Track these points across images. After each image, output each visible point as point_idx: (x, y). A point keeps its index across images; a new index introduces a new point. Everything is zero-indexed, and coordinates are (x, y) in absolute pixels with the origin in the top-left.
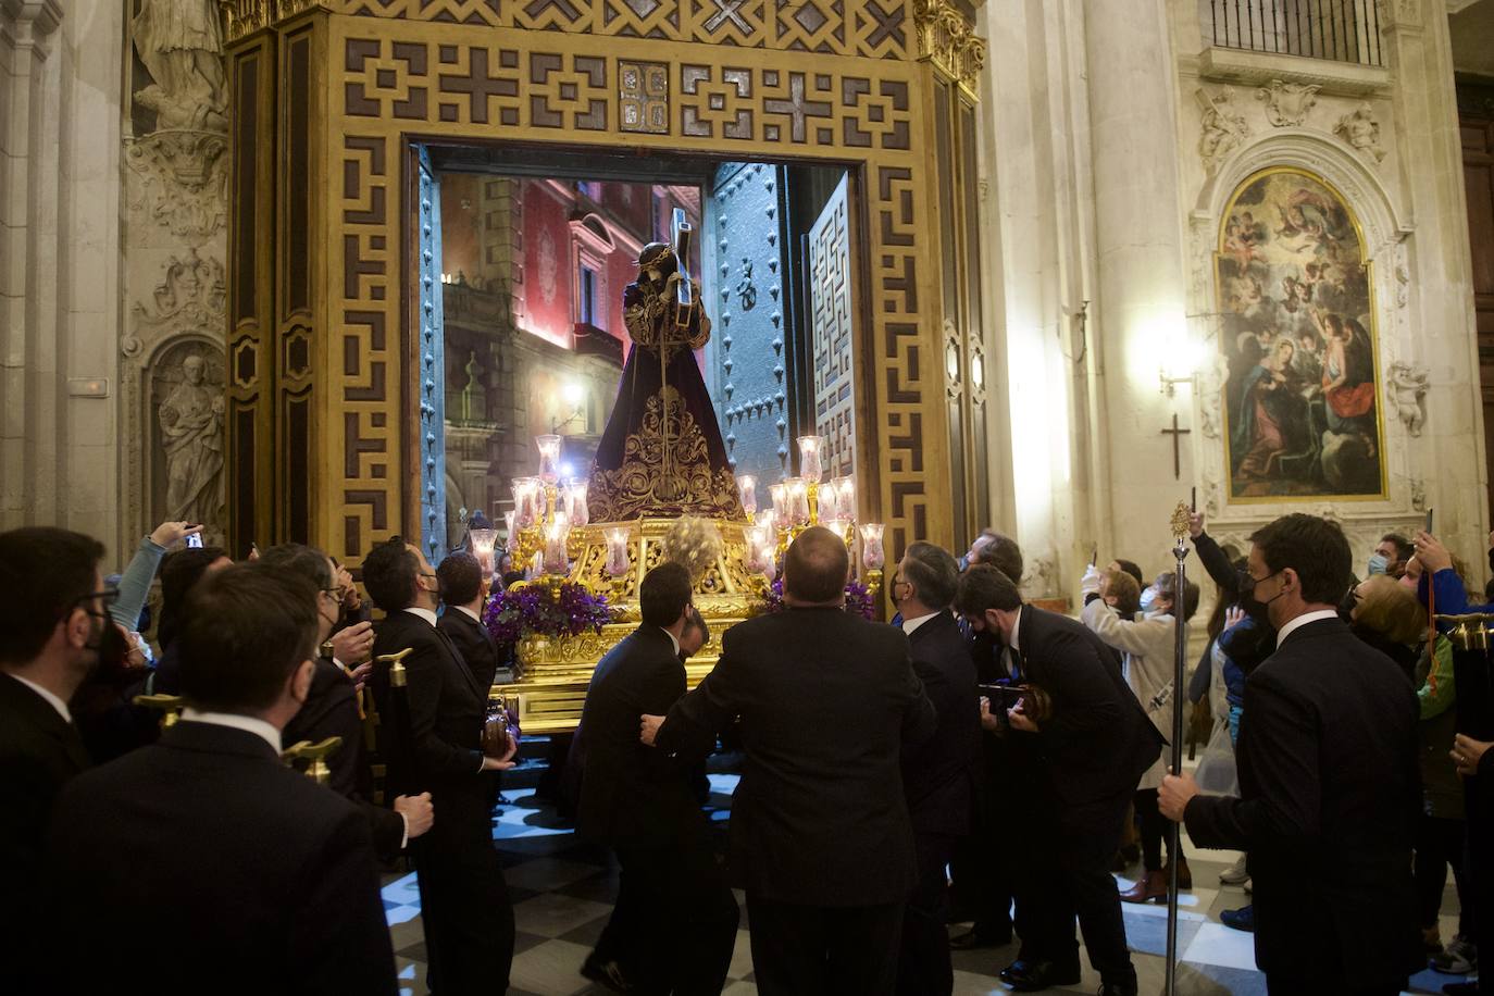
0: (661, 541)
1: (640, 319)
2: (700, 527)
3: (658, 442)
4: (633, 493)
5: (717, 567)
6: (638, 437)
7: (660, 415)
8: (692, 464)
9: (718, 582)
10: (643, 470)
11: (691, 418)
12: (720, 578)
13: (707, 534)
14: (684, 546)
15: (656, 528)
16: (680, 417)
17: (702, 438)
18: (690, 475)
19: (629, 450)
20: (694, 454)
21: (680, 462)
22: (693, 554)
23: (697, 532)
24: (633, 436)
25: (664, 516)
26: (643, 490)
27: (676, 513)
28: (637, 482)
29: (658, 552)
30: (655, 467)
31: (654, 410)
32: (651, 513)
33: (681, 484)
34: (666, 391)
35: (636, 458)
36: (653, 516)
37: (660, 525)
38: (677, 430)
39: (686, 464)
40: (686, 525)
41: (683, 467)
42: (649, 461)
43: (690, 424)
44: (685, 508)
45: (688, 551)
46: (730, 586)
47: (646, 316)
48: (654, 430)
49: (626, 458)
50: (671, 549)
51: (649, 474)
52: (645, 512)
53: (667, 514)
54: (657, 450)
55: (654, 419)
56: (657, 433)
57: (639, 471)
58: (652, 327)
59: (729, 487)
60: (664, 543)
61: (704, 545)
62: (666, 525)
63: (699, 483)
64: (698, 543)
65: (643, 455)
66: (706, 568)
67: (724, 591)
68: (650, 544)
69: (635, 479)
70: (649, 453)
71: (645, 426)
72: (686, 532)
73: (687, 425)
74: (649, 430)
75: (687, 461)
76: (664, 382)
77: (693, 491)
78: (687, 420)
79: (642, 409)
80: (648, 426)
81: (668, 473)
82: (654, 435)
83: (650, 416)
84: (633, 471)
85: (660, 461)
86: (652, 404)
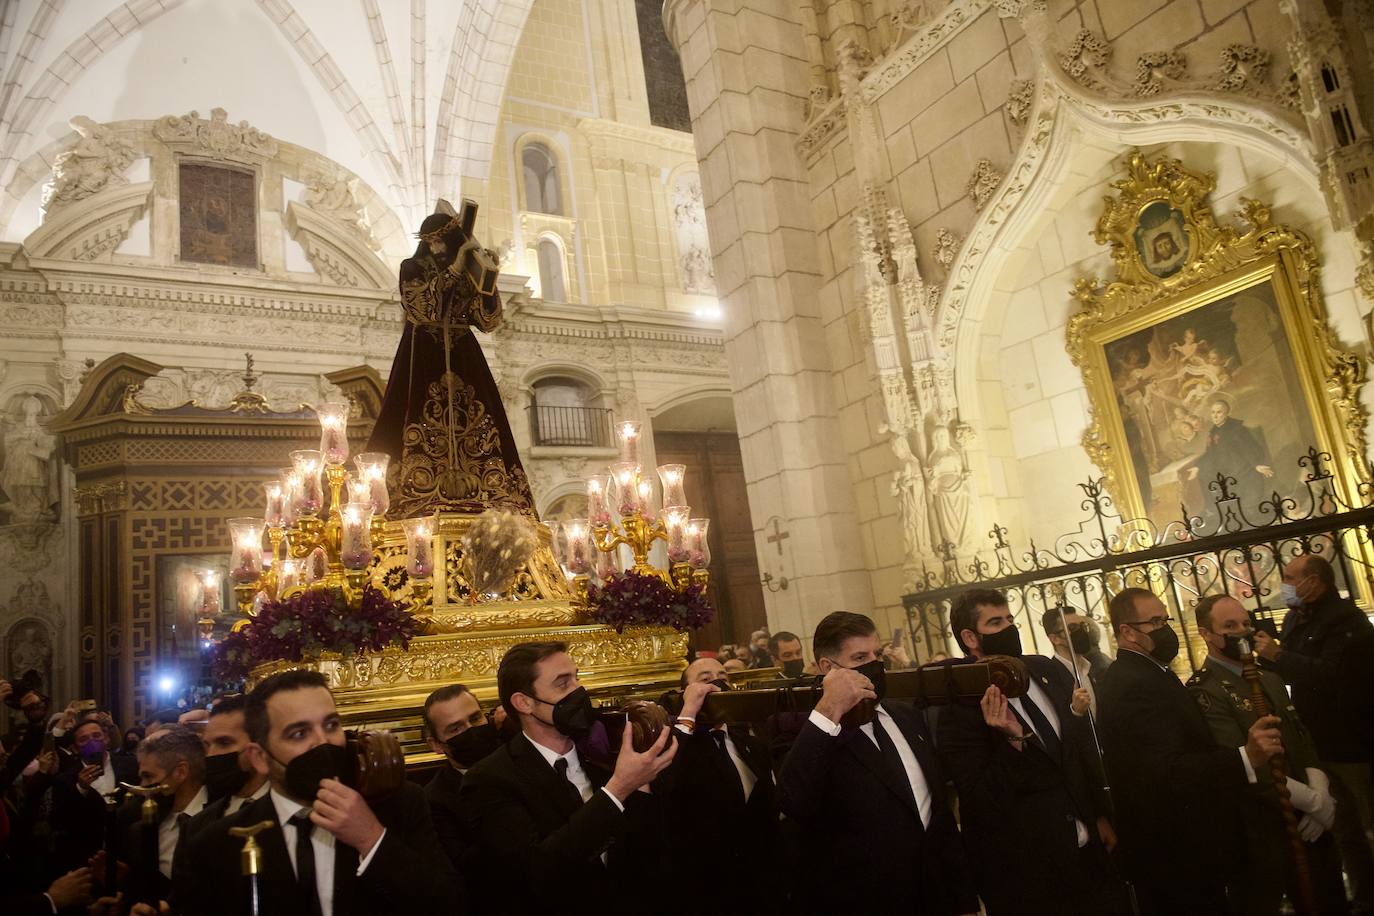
0: (466, 540)
1: (425, 292)
2: (510, 522)
3: (441, 433)
4: (417, 490)
5: (527, 571)
6: (419, 426)
7: (444, 404)
8: (484, 458)
9: (531, 587)
10: (425, 463)
11: (482, 407)
12: (533, 583)
13: (522, 529)
14: (495, 544)
15: (457, 525)
16: (466, 408)
17: (494, 430)
18: (482, 471)
19: (408, 442)
20: (487, 447)
21: (468, 457)
22: (506, 554)
23: (507, 528)
24: (414, 425)
25: (464, 512)
26: (428, 487)
27: (478, 509)
28: (421, 478)
29: (459, 553)
30: (439, 461)
31: (438, 398)
32: (448, 508)
33: (474, 480)
34: (449, 376)
35: (417, 450)
36: (452, 511)
37: (461, 521)
38: (462, 421)
39: (476, 459)
40: (495, 520)
41: (475, 462)
42: (434, 455)
43: (480, 414)
44: (486, 504)
45: (498, 550)
46: (545, 592)
47: (433, 289)
48: (437, 420)
49: (406, 450)
50: (477, 549)
51: (434, 469)
52: (442, 507)
53: (468, 509)
54: (442, 443)
55: (438, 408)
56: (440, 424)
57: (423, 465)
58: (440, 300)
59: (523, 488)
60: (469, 540)
61: (519, 542)
63: (494, 479)
64: (509, 540)
65: (426, 447)
66: (517, 572)
67: (539, 596)
68: (448, 544)
69: (419, 474)
70: (433, 445)
71: (427, 416)
72: (494, 528)
73: (476, 415)
74: (432, 420)
75: (479, 454)
76: (448, 367)
77: (486, 488)
78: (477, 410)
79: (422, 395)
80: (431, 416)
81: (457, 468)
82: (439, 425)
83: (433, 404)
84: (416, 464)
85: (446, 455)
86: (433, 391)
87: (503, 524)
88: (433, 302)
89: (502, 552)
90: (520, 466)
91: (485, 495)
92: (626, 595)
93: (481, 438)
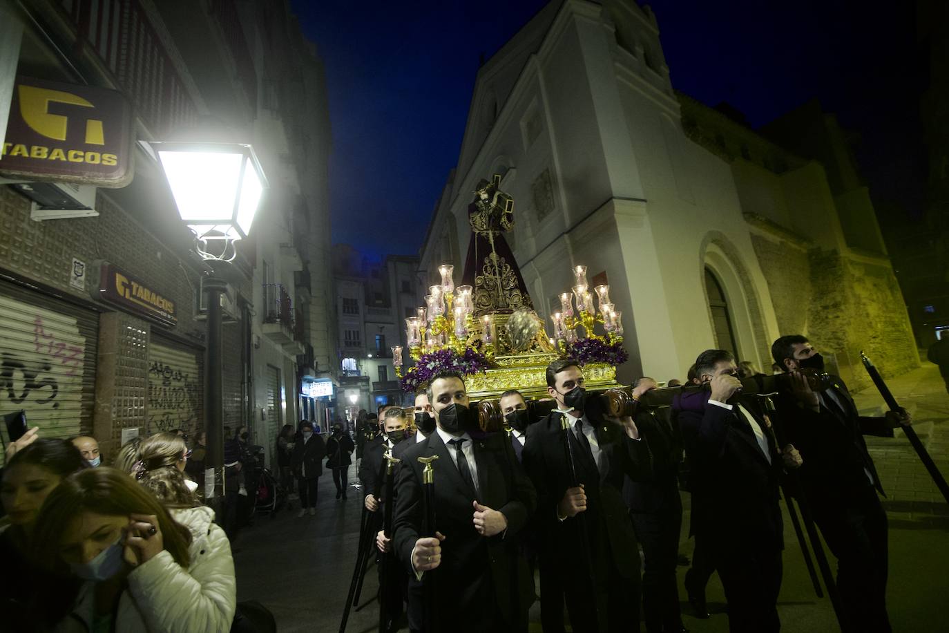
0: (506, 326)
1: (480, 217)
2: (526, 317)
3: (491, 280)
4: (482, 305)
5: (535, 340)
6: (482, 277)
7: (492, 267)
8: (511, 290)
9: (537, 347)
10: (485, 293)
11: (509, 267)
12: (539, 345)
13: (532, 320)
14: (521, 327)
15: (502, 320)
16: (502, 268)
17: (515, 277)
18: (510, 296)
19: (478, 284)
20: (512, 285)
21: (504, 290)
22: (525, 331)
23: (525, 320)
24: (479, 277)
26: (488, 304)
27: (511, 312)
28: (484, 300)
29: (503, 332)
30: (491, 292)
31: (489, 264)
33: (507, 300)
35: (481, 287)
36: (499, 313)
37: (504, 318)
38: (501, 274)
40: (520, 316)
41: (507, 292)
43: (508, 270)
44: (514, 310)
45: (522, 330)
46: (544, 349)
47: (484, 215)
48: (489, 274)
49: (477, 287)
50: (512, 330)
51: (490, 296)
52: (495, 312)
53: (506, 312)
54: (492, 284)
55: (489, 268)
59: (529, 303)
61: (531, 326)
63: (516, 299)
64: (526, 326)
65: (485, 286)
66: (531, 340)
67: (542, 351)
68: (498, 328)
69: (483, 298)
70: (488, 285)
71: (484, 272)
72: (519, 320)
73: (506, 271)
74: (487, 274)
75: (508, 288)
76: (493, 249)
77: (513, 303)
78: (506, 268)
79: (482, 263)
80: (486, 272)
81: (499, 295)
82: (490, 276)
83: (486, 267)
84: (482, 294)
85: (494, 290)
86: (486, 261)
87: (523, 318)
88: (484, 220)
89: (524, 331)
90: (527, 293)
91: (513, 306)
92: (585, 348)
93: (509, 280)
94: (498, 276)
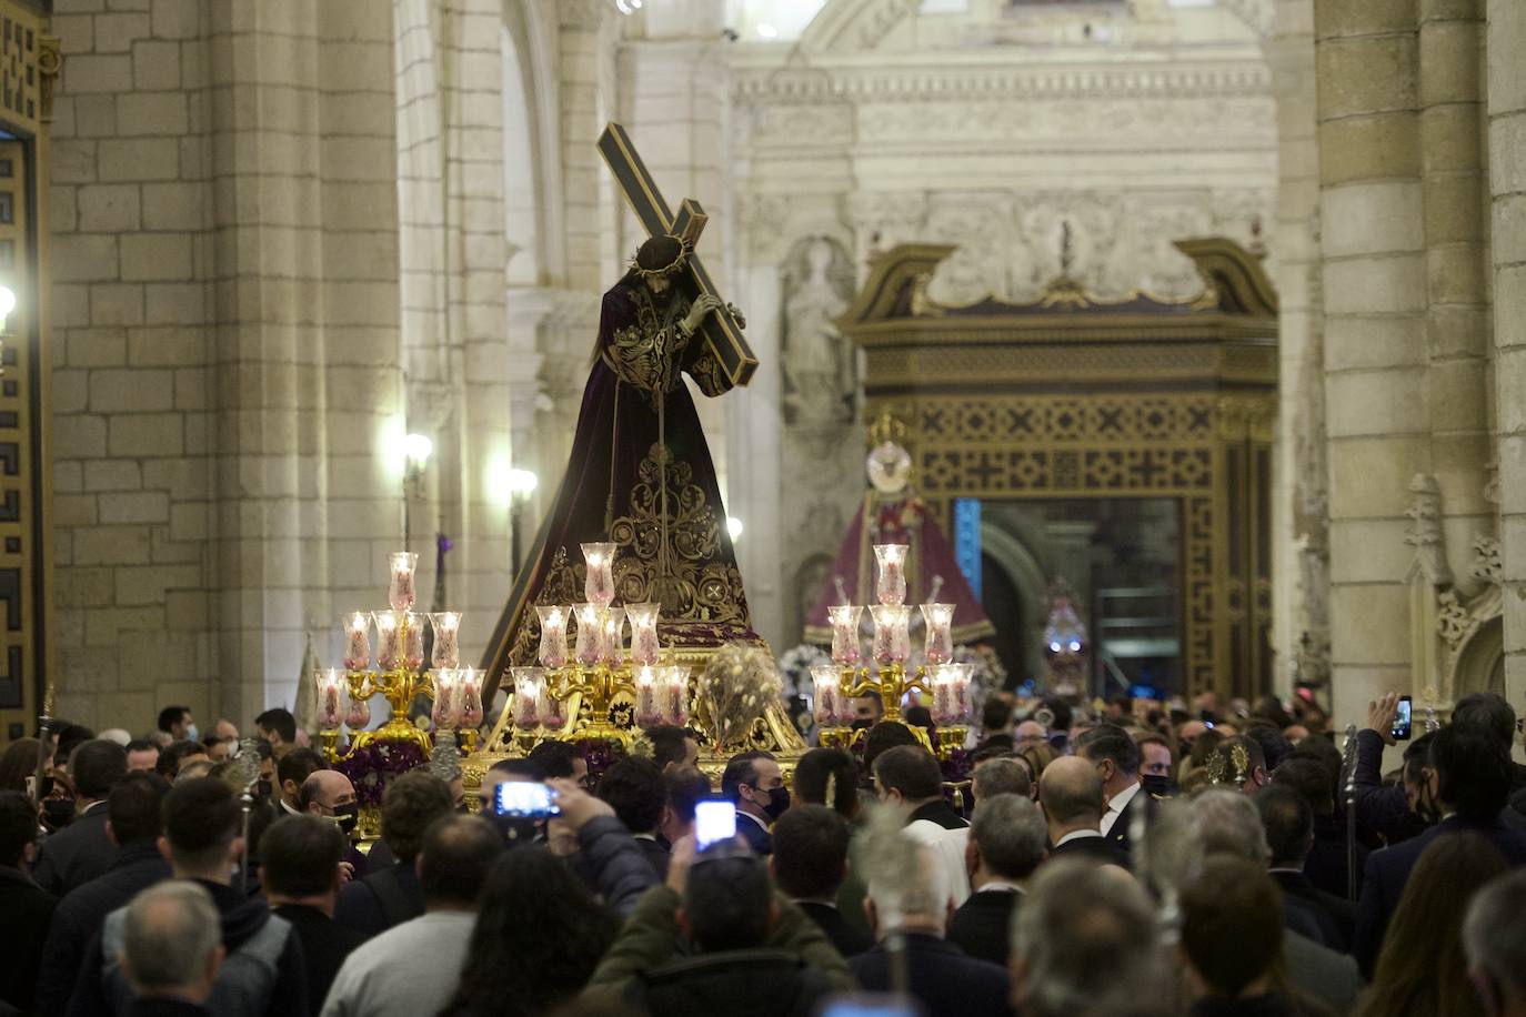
2: (752, 662)
3: (650, 526)
5: (765, 715)
6: (631, 521)
7: (656, 487)
8: (702, 563)
9: (768, 737)
10: (638, 569)
11: (702, 496)
12: (770, 731)
14: (738, 688)
15: (693, 661)
16: (679, 490)
17: (716, 526)
18: (698, 578)
19: (620, 541)
20: (706, 549)
21: (681, 558)
22: (750, 701)
23: (751, 670)
24: (623, 519)
25: (697, 644)
26: (640, 599)
28: (632, 587)
29: (693, 693)
30: (650, 564)
31: (648, 481)
32: (683, 639)
33: (687, 588)
34: (662, 451)
35: (628, 551)
37: (697, 656)
40: (737, 659)
41: (691, 567)
42: (644, 556)
45: (739, 696)
47: (659, 352)
48: (647, 509)
50: (718, 692)
51: (646, 575)
52: (676, 637)
53: (702, 640)
54: (651, 539)
55: (646, 493)
56: (651, 515)
57: (636, 571)
60: (706, 680)
61: (764, 687)
62: (702, 656)
63: (714, 591)
64: (753, 684)
69: (630, 583)
70: (642, 543)
72: (737, 669)
73: (694, 504)
74: (642, 510)
75: (695, 557)
76: (662, 440)
77: (703, 601)
78: (694, 498)
80: (641, 505)
81: (669, 573)
83: (643, 489)
84: (628, 571)
85: (656, 555)
86: (644, 472)
87: (747, 665)
88: (656, 368)
89: (745, 698)
91: (705, 612)
93: (700, 535)
94: (665, 516)
